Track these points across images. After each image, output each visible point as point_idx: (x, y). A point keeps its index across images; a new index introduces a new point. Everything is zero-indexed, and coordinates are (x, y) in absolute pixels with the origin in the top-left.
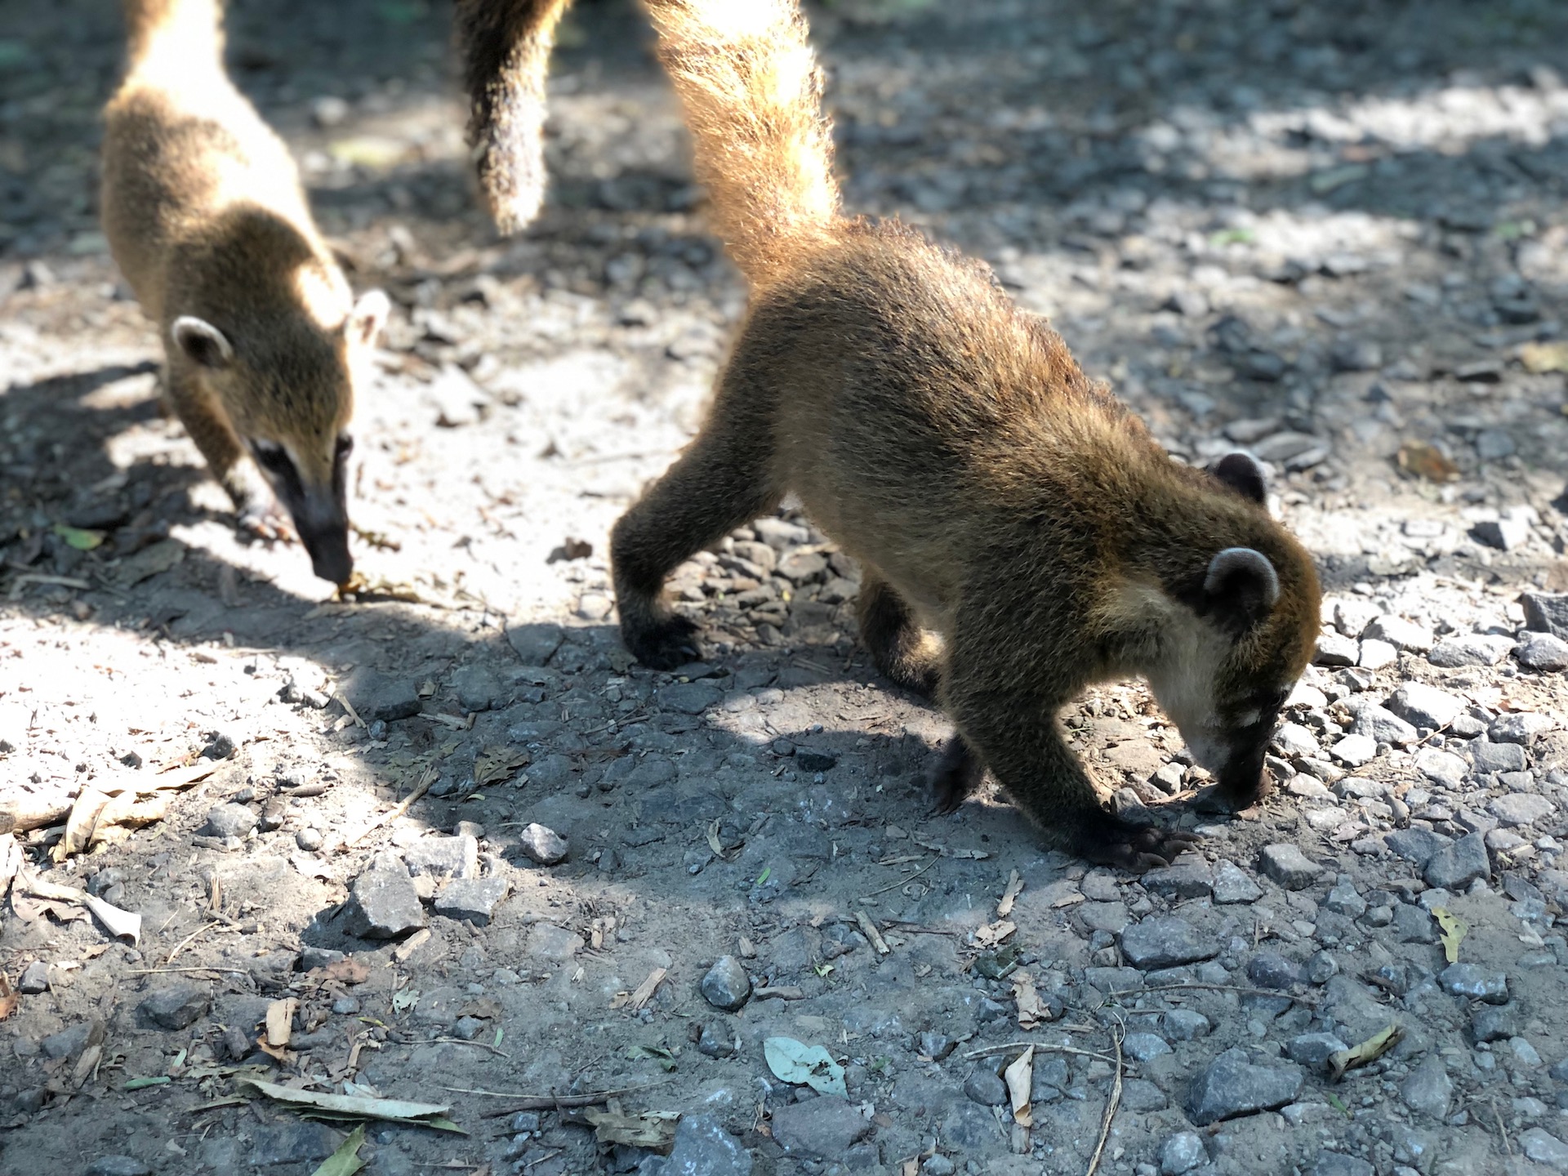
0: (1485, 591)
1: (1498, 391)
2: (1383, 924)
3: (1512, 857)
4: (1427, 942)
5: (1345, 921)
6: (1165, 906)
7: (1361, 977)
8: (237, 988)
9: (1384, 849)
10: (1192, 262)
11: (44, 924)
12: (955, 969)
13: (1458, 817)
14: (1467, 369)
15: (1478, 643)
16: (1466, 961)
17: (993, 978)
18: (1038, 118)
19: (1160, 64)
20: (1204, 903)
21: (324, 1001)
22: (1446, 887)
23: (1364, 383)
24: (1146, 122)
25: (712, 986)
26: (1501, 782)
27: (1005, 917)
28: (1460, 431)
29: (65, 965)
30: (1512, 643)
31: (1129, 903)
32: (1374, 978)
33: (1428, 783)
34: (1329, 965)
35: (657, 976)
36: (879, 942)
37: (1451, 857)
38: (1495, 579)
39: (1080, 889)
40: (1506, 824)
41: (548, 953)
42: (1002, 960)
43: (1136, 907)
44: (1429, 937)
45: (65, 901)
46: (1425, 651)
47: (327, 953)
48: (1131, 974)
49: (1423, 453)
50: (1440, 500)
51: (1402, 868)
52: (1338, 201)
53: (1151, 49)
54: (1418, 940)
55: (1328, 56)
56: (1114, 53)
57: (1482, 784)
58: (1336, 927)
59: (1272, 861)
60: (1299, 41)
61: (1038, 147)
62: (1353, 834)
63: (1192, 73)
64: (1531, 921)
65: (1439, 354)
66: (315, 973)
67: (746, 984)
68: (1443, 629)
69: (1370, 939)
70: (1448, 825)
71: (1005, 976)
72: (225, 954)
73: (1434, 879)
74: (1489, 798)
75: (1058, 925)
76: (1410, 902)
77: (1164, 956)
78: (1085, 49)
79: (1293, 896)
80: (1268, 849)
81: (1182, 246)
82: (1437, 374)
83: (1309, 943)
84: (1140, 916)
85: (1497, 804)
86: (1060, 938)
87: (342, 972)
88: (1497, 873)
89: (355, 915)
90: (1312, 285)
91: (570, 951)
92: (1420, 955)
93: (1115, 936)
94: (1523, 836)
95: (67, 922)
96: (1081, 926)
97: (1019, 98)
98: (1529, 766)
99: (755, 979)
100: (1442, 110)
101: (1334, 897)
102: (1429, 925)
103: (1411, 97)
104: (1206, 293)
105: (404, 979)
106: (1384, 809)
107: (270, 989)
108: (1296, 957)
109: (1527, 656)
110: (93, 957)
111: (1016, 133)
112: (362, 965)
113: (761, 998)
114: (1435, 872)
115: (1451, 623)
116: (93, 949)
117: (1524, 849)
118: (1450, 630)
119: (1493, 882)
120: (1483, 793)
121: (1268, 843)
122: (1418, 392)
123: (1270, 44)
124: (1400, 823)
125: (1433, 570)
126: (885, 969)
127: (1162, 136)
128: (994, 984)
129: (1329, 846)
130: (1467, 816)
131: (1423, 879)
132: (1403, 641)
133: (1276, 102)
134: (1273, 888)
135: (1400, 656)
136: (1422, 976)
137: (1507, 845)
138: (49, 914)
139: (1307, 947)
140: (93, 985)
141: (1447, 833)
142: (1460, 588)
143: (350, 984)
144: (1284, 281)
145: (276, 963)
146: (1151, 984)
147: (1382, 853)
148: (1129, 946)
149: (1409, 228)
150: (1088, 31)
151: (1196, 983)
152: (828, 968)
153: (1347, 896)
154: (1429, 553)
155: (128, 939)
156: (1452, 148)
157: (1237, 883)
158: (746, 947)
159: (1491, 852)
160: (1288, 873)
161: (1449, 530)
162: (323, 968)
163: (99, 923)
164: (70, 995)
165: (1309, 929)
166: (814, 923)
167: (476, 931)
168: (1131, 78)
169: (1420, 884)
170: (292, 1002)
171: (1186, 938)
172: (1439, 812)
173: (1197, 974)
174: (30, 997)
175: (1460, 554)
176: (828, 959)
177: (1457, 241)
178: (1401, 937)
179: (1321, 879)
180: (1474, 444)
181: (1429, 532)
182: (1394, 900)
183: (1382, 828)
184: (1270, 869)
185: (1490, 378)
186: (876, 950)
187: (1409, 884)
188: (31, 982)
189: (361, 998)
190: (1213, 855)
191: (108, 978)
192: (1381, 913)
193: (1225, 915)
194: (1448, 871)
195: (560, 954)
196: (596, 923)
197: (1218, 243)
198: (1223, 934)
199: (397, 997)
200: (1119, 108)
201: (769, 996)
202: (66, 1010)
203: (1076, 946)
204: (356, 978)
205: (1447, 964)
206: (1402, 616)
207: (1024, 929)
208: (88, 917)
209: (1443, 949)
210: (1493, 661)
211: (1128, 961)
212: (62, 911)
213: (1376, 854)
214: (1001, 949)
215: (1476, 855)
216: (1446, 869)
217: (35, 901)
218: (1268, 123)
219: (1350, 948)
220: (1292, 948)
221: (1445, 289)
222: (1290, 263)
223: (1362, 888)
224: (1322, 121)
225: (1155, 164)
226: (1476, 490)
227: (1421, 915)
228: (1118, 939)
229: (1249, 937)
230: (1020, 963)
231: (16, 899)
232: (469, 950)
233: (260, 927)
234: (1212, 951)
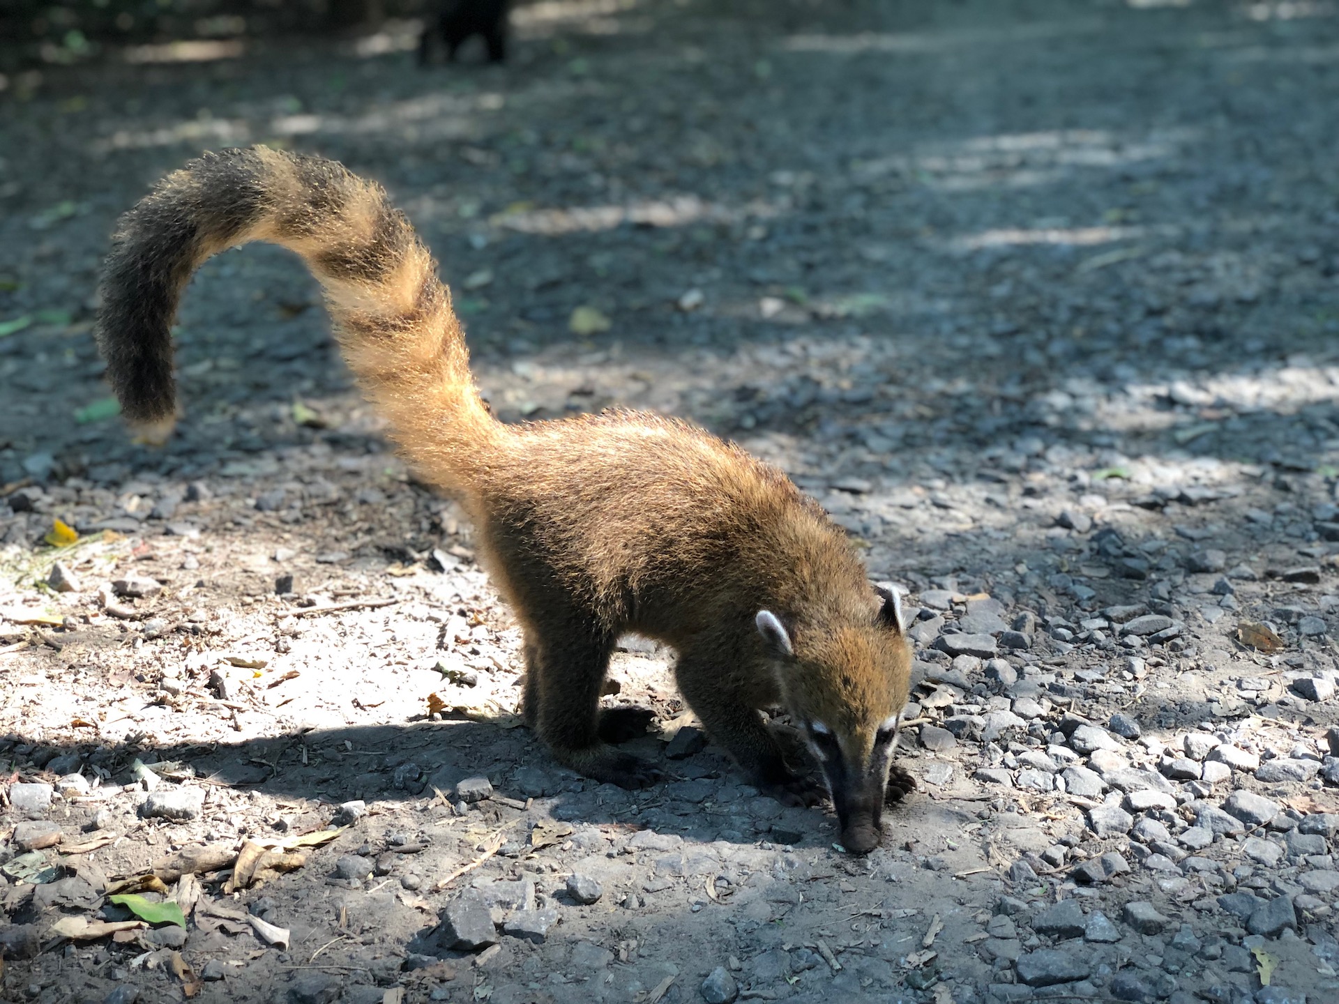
0: (1300, 730)
1: (1316, 588)
2: (1213, 958)
3: (1313, 914)
4: (1245, 972)
5: (1185, 956)
6: (1050, 943)
7: (1195, 994)
8: (360, 980)
9: (1216, 908)
10: (1080, 490)
11: (218, 934)
12: (890, 982)
13: (1273, 886)
14: (1292, 571)
15: (1292, 764)
16: (1276, 985)
17: (920, 988)
18: (961, 386)
19: (1057, 348)
20: (1079, 942)
21: (423, 991)
22: (1263, 934)
23: (1210, 581)
24: (1046, 390)
25: (709, 988)
26: (1307, 862)
27: (929, 948)
28: (1286, 615)
29: (236, 963)
30: (1319, 765)
31: (1023, 940)
32: (1206, 995)
33: (1250, 861)
34: (1171, 983)
35: (668, 981)
36: (833, 961)
37: (1266, 913)
38: (1309, 721)
39: (986, 930)
40: (1310, 891)
41: (587, 963)
42: (926, 977)
43: (1027, 943)
44: (1248, 968)
45: (233, 919)
46: (1253, 770)
47: (426, 958)
48: (1024, 989)
49: (1255, 630)
50: (1269, 666)
51: (1230, 921)
52: (1194, 448)
53: (1050, 337)
54: (1240, 970)
55: (1191, 342)
56: (1020, 339)
57: (1292, 863)
58: (1178, 960)
59: (1132, 915)
60: (1168, 332)
61: (961, 405)
62: (1193, 896)
63: (1082, 355)
64: (1327, 959)
65: (1271, 561)
66: (416, 973)
67: (734, 988)
68: (1267, 756)
69: (1203, 968)
70: (1266, 891)
71: (928, 988)
72: (351, 957)
73: (1254, 929)
74: (1298, 874)
75: (969, 954)
76: (1235, 944)
77: (1048, 976)
78: (997, 337)
79: (1146, 939)
80: (1129, 906)
81: (1073, 479)
82: (1270, 575)
83: (1158, 971)
84: (1032, 949)
85: (1304, 877)
86: (970, 963)
87: (437, 971)
88: (1302, 923)
89: (446, 932)
90: (1173, 509)
91: (604, 963)
92: (1241, 980)
93: (1012, 962)
94: (1323, 900)
95: (235, 934)
96: (986, 955)
97: (947, 371)
98: (1329, 851)
99: (740, 985)
100: (1280, 383)
101: (1177, 939)
102: (1249, 960)
103: (1256, 374)
104: (1090, 513)
105: (482, 978)
106: (1217, 879)
107: (384, 982)
108: (1146, 979)
109: (1330, 774)
110: (255, 958)
111: (944, 395)
112: (452, 968)
113: (745, 998)
114: (1255, 923)
115: (1274, 751)
116: (253, 953)
117: (1323, 909)
118: (1272, 756)
119: (1299, 931)
120: (1293, 870)
121: (1129, 901)
122: (1255, 587)
123: (1145, 334)
124: (1229, 890)
125: (1261, 714)
126: (838, 980)
127: (1059, 400)
128: (919, 992)
129: (1175, 904)
130: (1280, 885)
131: (1246, 929)
132: (1236, 762)
133: (1147, 376)
134: (1130, 932)
135: (1233, 773)
136: (1242, 995)
137: (1310, 906)
138: (222, 929)
139: (1154, 973)
140: (255, 977)
141: (1265, 896)
142: (1281, 727)
143: (443, 981)
144: (1150, 506)
145: (389, 964)
146: (1038, 996)
147: (1215, 910)
148: (1021, 968)
149: (1249, 469)
150: (1001, 323)
151: (1071, 995)
152: (796, 978)
153: (1188, 939)
154: (1259, 701)
155: (280, 946)
156: (1288, 410)
157: (1103, 928)
158: (734, 962)
159: (1298, 911)
160: (1143, 922)
161: (1274, 686)
162: (423, 969)
163: (259, 935)
164: (239, 983)
165: (1158, 961)
166: (786, 948)
167: (535, 946)
168: (1034, 357)
169: (1243, 932)
170: (401, 991)
171: (1065, 964)
172: (1259, 882)
173: (1073, 990)
174: (210, 984)
175: (1282, 703)
176: (795, 973)
177: (1288, 478)
178: (1228, 968)
179: (1168, 927)
180: (1296, 625)
181: (1260, 687)
182: (1224, 942)
183: (1216, 893)
184: (1130, 920)
185: (1311, 578)
186: (832, 967)
187: (1235, 932)
188: (211, 972)
189: (451, 990)
190: (1087, 909)
191: (266, 973)
192: (1213, 950)
193: (1095, 950)
194: (1264, 923)
195: (596, 964)
196: (623, 944)
197: (1099, 477)
198: (1093, 963)
199: (477, 990)
200: (1024, 380)
201: (751, 996)
202: (235, 993)
203: (982, 969)
204: (447, 976)
205: (1261, 986)
206: (1236, 745)
207: (942, 956)
208: (251, 932)
209: (1258, 976)
210: (1304, 778)
211: (1021, 980)
212: (232, 927)
213: (1210, 911)
214: (925, 969)
215: (1286, 911)
216: (1263, 921)
217: (212, 920)
218: (1141, 391)
219: (1189, 974)
220: (1145, 973)
221: (1277, 513)
222: (1155, 492)
223: (1199, 934)
224: (1183, 389)
225: (1052, 420)
226: (1295, 658)
227: (1242, 952)
228: (1013, 964)
229: (1112, 965)
230: (940, 979)
231: (197, 918)
232: (529, 960)
233: (376, 940)
234: (1084, 973)
